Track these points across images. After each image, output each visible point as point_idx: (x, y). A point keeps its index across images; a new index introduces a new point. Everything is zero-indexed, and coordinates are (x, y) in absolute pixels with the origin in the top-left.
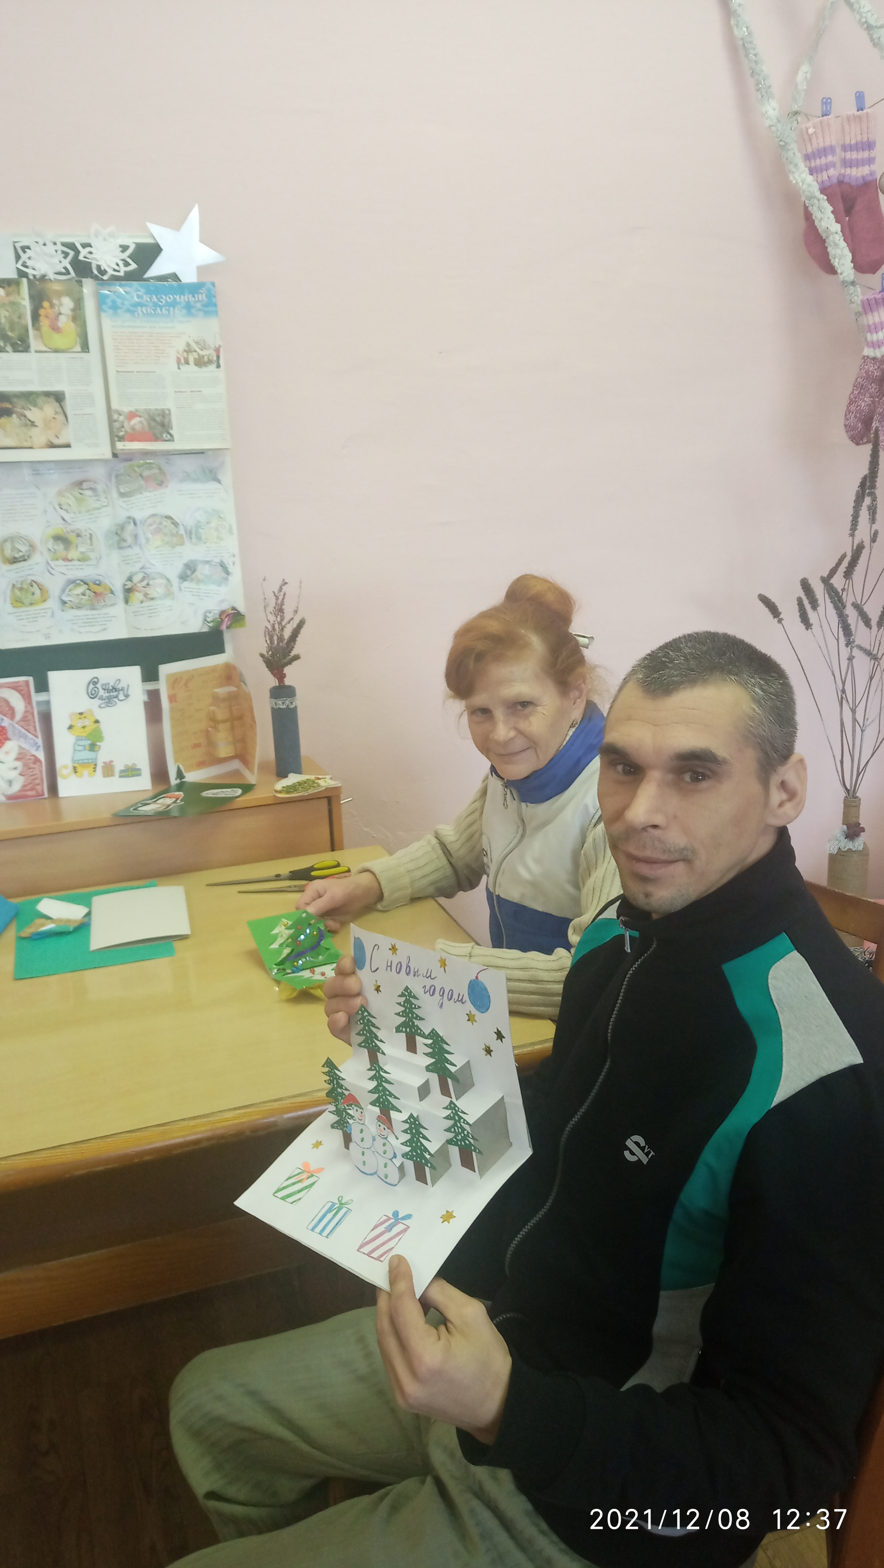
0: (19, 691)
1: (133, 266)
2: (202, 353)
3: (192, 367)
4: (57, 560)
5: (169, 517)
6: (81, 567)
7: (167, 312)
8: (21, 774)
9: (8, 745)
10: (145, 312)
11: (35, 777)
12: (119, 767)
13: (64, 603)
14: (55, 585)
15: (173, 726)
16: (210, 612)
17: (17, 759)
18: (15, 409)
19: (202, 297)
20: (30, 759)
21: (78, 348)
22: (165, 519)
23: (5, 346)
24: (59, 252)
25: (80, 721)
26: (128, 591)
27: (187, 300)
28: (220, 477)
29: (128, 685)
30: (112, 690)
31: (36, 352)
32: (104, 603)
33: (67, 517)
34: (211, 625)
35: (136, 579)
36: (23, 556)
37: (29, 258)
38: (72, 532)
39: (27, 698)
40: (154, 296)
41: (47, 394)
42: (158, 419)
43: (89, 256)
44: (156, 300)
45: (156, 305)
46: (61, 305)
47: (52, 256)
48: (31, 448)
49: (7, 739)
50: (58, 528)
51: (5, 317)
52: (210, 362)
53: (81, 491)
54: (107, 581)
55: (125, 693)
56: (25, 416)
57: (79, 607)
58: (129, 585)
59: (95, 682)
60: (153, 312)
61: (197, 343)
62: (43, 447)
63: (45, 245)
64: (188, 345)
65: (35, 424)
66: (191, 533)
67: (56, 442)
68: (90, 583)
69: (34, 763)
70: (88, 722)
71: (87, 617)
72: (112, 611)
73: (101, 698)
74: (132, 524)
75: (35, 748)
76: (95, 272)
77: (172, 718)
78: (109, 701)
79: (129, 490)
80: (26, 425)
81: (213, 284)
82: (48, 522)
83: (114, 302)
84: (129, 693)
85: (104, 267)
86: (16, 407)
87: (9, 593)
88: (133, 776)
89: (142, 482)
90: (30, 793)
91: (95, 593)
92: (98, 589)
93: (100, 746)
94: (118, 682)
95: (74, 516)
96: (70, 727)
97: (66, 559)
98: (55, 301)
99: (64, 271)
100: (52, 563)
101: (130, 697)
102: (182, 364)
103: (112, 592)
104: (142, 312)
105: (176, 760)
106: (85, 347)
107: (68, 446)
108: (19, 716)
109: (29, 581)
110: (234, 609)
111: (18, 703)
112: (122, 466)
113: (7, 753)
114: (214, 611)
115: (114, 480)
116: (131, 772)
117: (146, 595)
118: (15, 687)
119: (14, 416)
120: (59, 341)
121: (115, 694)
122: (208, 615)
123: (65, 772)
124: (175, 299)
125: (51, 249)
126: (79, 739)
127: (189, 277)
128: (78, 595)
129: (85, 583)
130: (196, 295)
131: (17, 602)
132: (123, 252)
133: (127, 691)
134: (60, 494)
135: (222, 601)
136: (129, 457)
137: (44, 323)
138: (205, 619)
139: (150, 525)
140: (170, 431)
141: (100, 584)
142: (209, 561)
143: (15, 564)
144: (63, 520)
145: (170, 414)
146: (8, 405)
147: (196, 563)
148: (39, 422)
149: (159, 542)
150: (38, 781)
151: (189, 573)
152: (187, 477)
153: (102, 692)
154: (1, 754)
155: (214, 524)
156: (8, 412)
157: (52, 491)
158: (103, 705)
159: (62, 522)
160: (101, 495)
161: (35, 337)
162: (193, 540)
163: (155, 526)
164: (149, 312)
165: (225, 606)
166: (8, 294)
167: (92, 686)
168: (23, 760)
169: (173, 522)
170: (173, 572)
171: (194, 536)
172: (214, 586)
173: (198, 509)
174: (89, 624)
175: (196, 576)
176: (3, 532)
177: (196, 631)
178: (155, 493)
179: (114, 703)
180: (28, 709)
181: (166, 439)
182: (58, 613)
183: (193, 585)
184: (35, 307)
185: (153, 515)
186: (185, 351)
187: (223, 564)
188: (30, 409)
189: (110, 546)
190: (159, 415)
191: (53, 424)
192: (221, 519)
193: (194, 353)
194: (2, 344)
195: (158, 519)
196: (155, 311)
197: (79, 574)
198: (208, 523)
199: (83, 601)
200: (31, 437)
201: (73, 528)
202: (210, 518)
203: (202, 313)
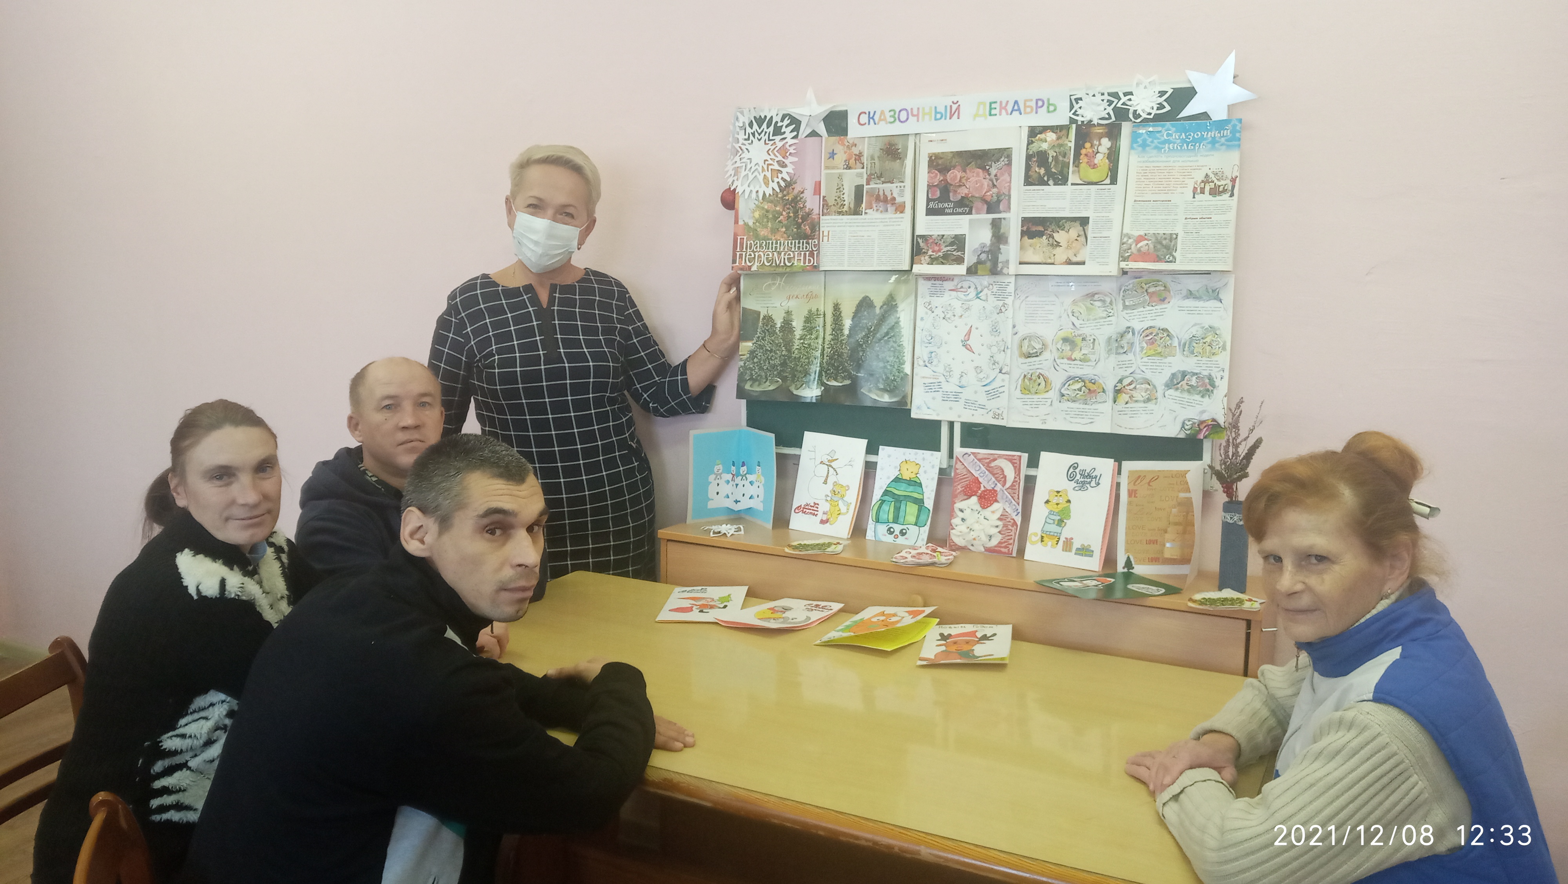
0: (1013, 464)
1: (1168, 108)
2: (1218, 183)
3: (1207, 196)
4: (1063, 358)
5: (1165, 330)
6: (1082, 367)
7: (1192, 147)
8: (999, 532)
9: (996, 506)
10: (1172, 148)
11: (1009, 537)
12: (1077, 545)
13: (1063, 395)
14: (1057, 379)
15: (1128, 519)
16: (1189, 421)
17: (1000, 519)
18: (1046, 232)
19: (1227, 133)
20: (1010, 522)
21: (1108, 181)
22: (1162, 332)
23: (1048, 180)
24: (1105, 101)
25: (1056, 498)
26: (1118, 392)
27: (1213, 136)
28: (1221, 296)
29: (1101, 475)
30: (1087, 477)
31: (1072, 184)
32: (1096, 400)
33: (1077, 323)
34: (1188, 432)
35: (1126, 382)
36: (1037, 352)
37: (1080, 108)
38: (1079, 336)
39: (1017, 470)
40: (1183, 134)
41: (1074, 219)
42: (1164, 242)
43: (1129, 103)
44: (1184, 138)
45: (1184, 141)
46: (1100, 144)
47: (1099, 105)
48: (1053, 264)
49: (996, 501)
50: (1067, 332)
51: (1053, 157)
52: (1224, 191)
53: (1092, 302)
54: (1101, 381)
55: (1097, 481)
56: (1053, 238)
57: (1074, 400)
58: (1119, 386)
59: (1074, 467)
60: (1179, 148)
61: (1216, 174)
62: (1061, 264)
63: (1094, 96)
64: (1207, 176)
65: (1060, 244)
66: (1185, 344)
67: (1074, 259)
68: (1087, 382)
69: (1012, 526)
70: (1062, 501)
71: (1080, 410)
72: (1101, 407)
73: (1077, 482)
74: (1131, 333)
75: (1016, 513)
76: (1131, 116)
77: (1129, 511)
78: (1082, 486)
79: (1134, 304)
80: (1052, 245)
81: (1240, 121)
82: (1061, 326)
83: (1144, 141)
84: (1100, 482)
85: (1139, 112)
86: (1047, 230)
87: (1020, 382)
88: (1086, 555)
89: (1147, 297)
90: (1003, 550)
91: (1089, 390)
92: (1093, 387)
93: (1066, 523)
94: (1093, 470)
95: (1082, 322)
96: (1047, 502)
97: (1070, 359)
98: (1096, 142)
99: (1107, 116)
100: (1058, 361)
101: (1099, 486)
102: (1198, 194)
103: (1104, 391)
104: (1169, 148)
105: (1127, 551)
106: (1114, 181)
107: (1083, 263)
108: (1008, 484)
109: (1037, 374)
110: (1214, 420)
111: (1010, 472)
112: (1130, 282)
113: (993, 512)
114: (1193, 420)
115: (1122, 294)
116: (1085, 551)
117: (1131, 397)
118: (1011, 460)
119: (1044, 237)
120: (1093, 175)
121: (1089, 480)
122: (1186, 422)
123: (1034, 539)
124: (1202, 135)
125: (1099, 97)
126: (1051, 513)
127: (1219, 114)
128: (1075, 390)
129: (1083, 381)
130: (1222, 132)
131: (1025, 390)
132: (1160, 97)
134: (1074, 302)
135: (1203, 412)
136: (1138, 275)
137: (1084, 160)
138: (1183, 427)
139: (1147, 336)
140: (1174, 253)
141: (1094, 384)
142: (1197, 374)
143: (1029, 359)
144: (1073, 324)
145: (1177, 238)
146: (1041, 228)
147: (1184, 374)
148: (1063, 243)
149: (1152, 352)
150: (1011, 541)
151: (1176, 383)
152: (1190, 295)
153: (1078, 476)
154: (987, 512)
155: (1208, 340)
156: (1040, 234)
157: (1068, 300)
158: (1077, 489)
159: (1072, 327)
160: (1108, 306)
161: (1073, 172)
162: (1185, 353)
163: (1151, 337)
164: (1175, 148)
165: (1205, 417)
166: (1058, 139)
167: (1071, 470)
168: (1004, 521)
169: (1168, 335)
170: (1160, 379)
171: (1186, 349)
172: (1197, 397)
173: (1195, 325)
174: (1080, 416)
175: (1182, 385)
176: (1023, 331)
177: (1173, 436)
178: (1156, 307)
179: (1086, 488)
180: (1016, 479)
181: (1169, 260)
182: (1056, 403)
183: (1178, 393)
184: (1079, 147)
185: (1151, 327)
186: (1203, 181)
187: (1210, 378)
188: (1058, 232)
189: (1109, 351)
190: (1165, 239)
191: (1074, 245)
192: (1216, 336)
193: (1210, 184)
194: (1046, 178)
195: (1155, 331)
196: (1181, 147)
197: (1078, 372)
198: (1202, 339)
199: (1078, 395)
200: (1054, 255)
201: (1080, 332)
202: (1205, 334)
203: (1224, 147)
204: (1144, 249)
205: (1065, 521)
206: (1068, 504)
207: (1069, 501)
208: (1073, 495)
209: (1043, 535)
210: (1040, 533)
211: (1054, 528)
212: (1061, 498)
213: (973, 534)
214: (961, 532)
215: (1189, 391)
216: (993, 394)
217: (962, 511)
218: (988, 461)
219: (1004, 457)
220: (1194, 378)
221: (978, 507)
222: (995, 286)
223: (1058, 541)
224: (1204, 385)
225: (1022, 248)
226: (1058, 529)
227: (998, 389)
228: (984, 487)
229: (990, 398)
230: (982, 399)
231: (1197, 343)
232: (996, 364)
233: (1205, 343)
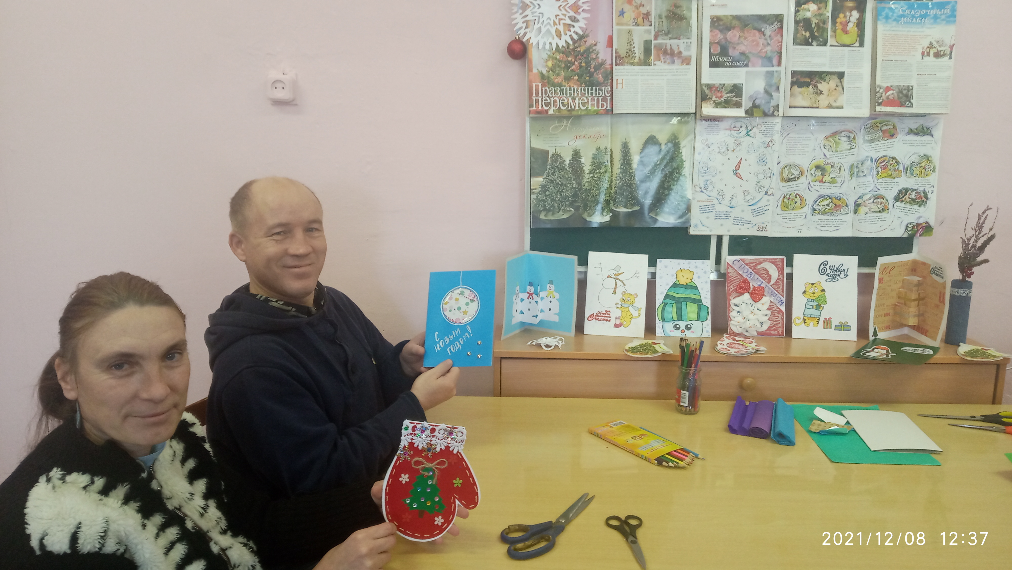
0: (776, 265)
2: (940, 49)
3: (932, 58)
4: (816, 182)
5: (894, 158)
6: (830, 187)
7: (920, 21)
8: (769, 319)
9: (764, 299)
10: (906, 21)
11: (778, 322)
12: (835, 322)
13: (814, 210)
15: (877, 300)
16: (911, 224)
17: (768, 309)
18: (812, 82)
19: (948, 11)
20: (776, 311)
21: (857, 44)
22: (892, 159)
23: (812, 42)
25: (812, 289)
26: (857, 206)
27: (935, 13)
28: (933, 132)
29: (848, 268)
30: (836, 271)
31: (830, 46)
32: (840, 213)
33: (828, 154)
34: (910, 233)
35: (865, 198)
36: (795, 177)
38: (829, 164)
39: (781, 271)
40: (913, 11)
41: (832, 73)
42: (904, 92)
44: (914, 14)
45: (913, 17)
46: (851, 15)
48: (818, 108)
49: (763, 295)
50: (820, 161)
51: (815, 23)
52: (944, 55)
53: (839, 138)
54: (845, 198)
55: (845, 273)
56: (817, 87)
57: (824, 213)
58: (860, 201)
59: (825, 264)
60: (910, 21)
61: (938, 42)
62: (824, 108)
64: (931, 43)
65: (823, 93)
66: (907, 169)
67: (834, 104)
68: (834, 199)
69: (779, 313)
71: (828, 221)
72: (844, 218)
73: (828, 275)
74: (869, 161)
75: (780, 303)
77: (878, 294)
78: (833, 278)
79: (872, 139)
80: (817, 93)
81: (956, 3)
82: (814, 157)
83: (887, 14)
84: (848, 274)
87: (780, 201)
88: (844, 330)
89: (881, 134)
90: (772, 332)
91: (836, 205)
92: (838, 203)
94: (842, 265)
95: (831, 153)
97: (821, 181)
98: (848, 14)
100: (812, 184)
101: (848, 276)
102: (925, 56)
103: (847, 205)
104: (904, 20)
105: (874, 323)
106: (862, 44)
107: (842, 107)
108: (773, 282)
109: (795, 195)
110: (927, 223)
111: (774, 273)
112: (869, 123)
113: (763, 304)
114: (913, 224)
115: (862, 131)
116: (843, 327)
117: (870, 209)
118: (773, 262)
119: (811, 87)
120: (846, 39)
121: (838, 273)
122: (909, 225)
124: (927, 13)
128: (825, 205)
129: (831, 198)
130: (942, 10)
131: (785, 207)
133: (847, 272)
134: (826, 138)
135: (920, 217)
137: (839, 26)
138: (907, 229)
139: (882, 163)
140: (911, 100)
141: (840, 200)
142: (915, 190)
143: (788, 183)
144: (825, 155)
145: (912, 89)
146: (808, 80)
147: (907, 190)
148: (825, 92)
149: (885, 175)
150: (779, 325)
151: (901, 197)
152: (911, 132)
153: (829, 271)
154: (759, 305)
155: (923, 165)
156: (808, 85)
157: (821, 137)
158: (828, 280)
159: (824, 157)
160: (852, 141)
161: (831, 36)
162: (907, 174)
163: (884, 163)
164: (908, 21)
165: (921, 221)
166: (819, 9)
167: (822, 267)
168: (771, 310)
169: (896, 162)
170: (890, 195)
171: (908, 172)
172: (916, 207)
173: (914, 154)
174: (828, 225)
175: (905, 199)
176: (784, 162)
177: (899, 236)
178: (888, 141)
179: (837, 279)
180: (780, 277)
182: (809, 216)
183: (903, 205)
184: (834, 17)
185: (884, 156)
186: (928, 47)
187: (924, 192)
188: (821, 83)
189: (851, 175)
190: (905, 90)
191: (833, 93)
192: (929, 162)
193: (934, 49)
194: (810, 40)
195: (887, 159)
196: (912, 20)
197: (827, 192)
198: (919, 164)
199: (826, 209)
200: (819, 101)
201: (829, 161)
202: (921, 160)
203: (944, 22)
205: (822, 305)
206: (823, 293)
207: (823, 290)
209: (805, 318)
210: (802, 317)
213: (748, 323)
214: (739, 322)
215: (910, 203)
216: (757, 212)
217: (736, 305)
218: (754, 264)
219: (768, 260)
220: (914, 193)
221: (751, 301)
222: (763, 126)
224: (920, 197)
225: (792, 95)
227: (764, 208)
228: (753, 285)
229: (755, 215)
230: (748, 216)
231: (915, 167)
232: (762, 188)
233: (921, 167)
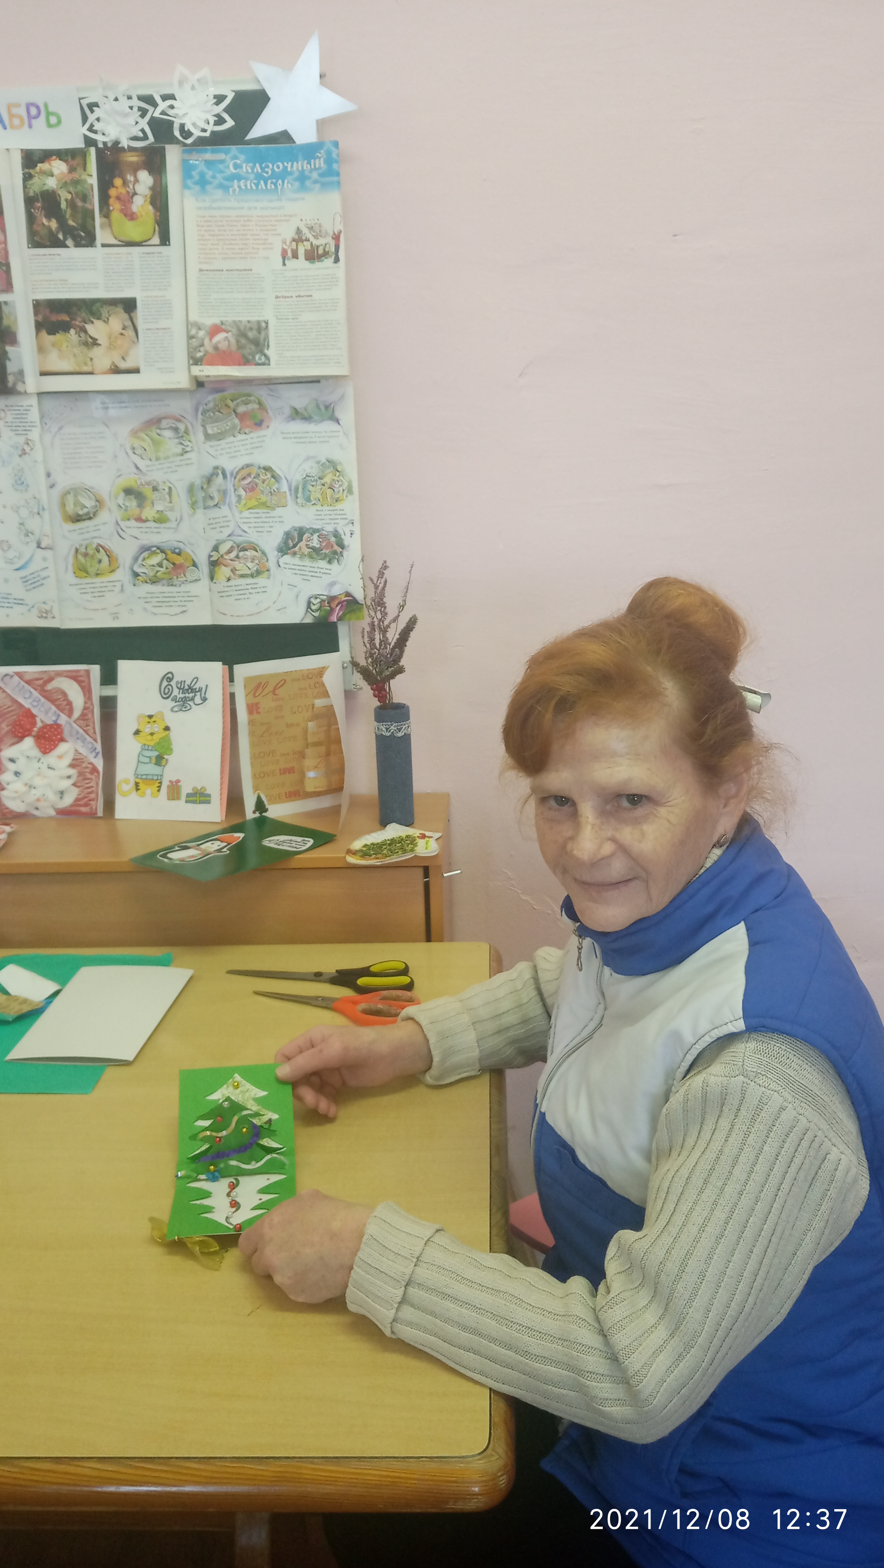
0: (79, 682)
1: (230, 123)
2: (316, 242)
3: (302, 262)
4: (129, 520)
5: (267, 469)
6: (158, 530)
7: (273, 187)
8: (74, 785)
9: (63, 747)
10: (243, 187)
11: (90, 790)
12: (186, 789)
13: (136, 575)
14: (125, 551)
15: (253, 745)
16: (316, 598)
17: (72, 766)
18: (73, 322)
19: (320, 163)
20: (87, 768)
21: (156, 240)
22: (264, 471)
23: (65, 239)
24: (135, 109)
25: (149, 726)
26: (214, 564)
27: (300, 169)
28: (338, 414)
29: (207, 686)
30: (187, 690)
31: (103, 245)
32: (185, 579)
33: (142, 464)
34: (316, 614)
35: (223, 549)
36: (88, 513)
37: (98, 120)
38: (148, 483)
39: (87, 690)
40: (258, 165)
41: (113, 302)
42: (251, 335)
43: (171, 112)
44: (260, 171)
45: (259, 177)
46: (137, 181)
47: (126, 115)
48: (91, 373)
49: (62, 740)
50: (130, 479)
51: (66, 200)
52: (326, 254)
53: (158, 431)
54: (188, 550)
55: (203, 695)
56: (86, 332)
57: (154, 581)
58: (215, 556)
59: (168, 678)
60: (254, 187)
61: (311, 228)
62: (105, 373)
63: (116, 99)
64: (299, 231)
65: (98, 342)
66: (297, 489)
67: (123, 365)
68: (169, 552)
69: (92, 773)
70: (158, 728)
71: (164, 595)
72: (194, 589)
73: (175, 700)
74: (221, 476)
75: (94, 754)
76: (177, 133)
77: (252, 734)
78: (183, 704)
79: (219, 431)
80: (86, 344)
81: (336, 144)
82: (119, 470)
83: (202, 175)
84: (207, 696)
85: (189, 127)
86: (75, 320)
87: (71, 559)
88: (201, 802)
89: (237, 421)
90: (83, 809)
91: (174, 564)
92: (179, 560)
93: (167, 760)
94: (195, 680)
95: (148, 462)
96: (137, 732)
97: (139, 519)
98: (130, 178)
99: (141, 135)
100: (123, 524)
101: (207, 701)
103: (195, 565)
104: (239, 187)
105: (256, 788)
106: (165, 240)
107: (136, 371)
108: (77, 714)
109: (95, 546)
110: (348, 594)
111: (76, 695)
112: (211, 399)
113: (60, 757)
114: (321, 597)
115: (200, 416)
116: (199, 797)
117: (234, 570)
118: (74, 677)
119: (72, 331)
120: (133, 231)
121: (191, 695)
122: (312, 600)
123: (126, 787)
124: (285, 168)
125: (124, 104)
126: (145, 748)
127: (304, 134)
128: (153, 565)
129: (163, 551)
130: (312, 161)
131: (82, 570)
132: (217, 104)
133: (205, 694)
134: (134, 433)
135: (332, 584)
136: (219, 386)
137: (115, 206)
138: (309, 607)
139: (244, 478)
140: (266, 351)
141: (179, 554)
142: (318, 530)
143: (78, 523)
144: (137, 468)
145: (267, 327)
146: (66, 318)
147: (301, 532)
148: (102, 339)
149: (254, 503)
150: (93, 796)
151: (291, 544)
152: (297, 414)
153: (176, 692)
154: (51, 759)
155: (327, 480)
156: (65, 327)
157: (124, 430)
158: (176, 709)
159: (135, 471)
160: (182, 437)
161: (102, 226)
162: (299, 500)
163: (249, 480)
164: (249, 187)
165: (336, 591)
166: (72, 170)
167: (165, 683)
168: (79, 768)
169: (273, 477)
170: (270, 542)
171: (300, 495)
172: (323, 564)
173: (308, 458)
174: (166, 604)
175: (300, 548)
176: (64, 481)
177: (297, 620)
178: (252, 435)
179: (189, 707)
180: (87, 705)
181: (260, 362)
182: (129, 587)
183: (296, 560)
184: (105, 185)
185: (248, 466)
186: (294, 240)
187: (336, 534)
188: (92, 322)
189: (193, 505)
190: (251, 329)
191: (119, 342)
192: (338, 474)
193: (305, 243)
194: (61, 236)
195: (254, 471)
196: (257, 185)
197: (155, 539)
198: (319, 478)
199: (159, 573)
200: (91, 359)
201: (148, 479)
202: (323, 472)
203: (318, 186)
204: (223, 346)
205: (165, 757)
206: (168, 732)
207: (167, 729)
208: (175, 720)
209: (137, 780)
210: (132, 780)
211: (153, 769)
212: (155, 725)
213: (35, 794)
214: (16, 792)
215: (311, 557)
216: (33, 582)
217: (12, 760)
218: (41, 682)
219: (65, 674)
220: (315, 536)
221: (36, 752)
222: (9, 413)
223: (159, 787)
224: (329, 545)
225: (41, 349)
226: (156, 770)
227: (41, 573)
228: (42, 721)
229: (29, 588)
230: (18, 590)
231: (313, 486)
232: (30, 534)
233: (323, 485)
